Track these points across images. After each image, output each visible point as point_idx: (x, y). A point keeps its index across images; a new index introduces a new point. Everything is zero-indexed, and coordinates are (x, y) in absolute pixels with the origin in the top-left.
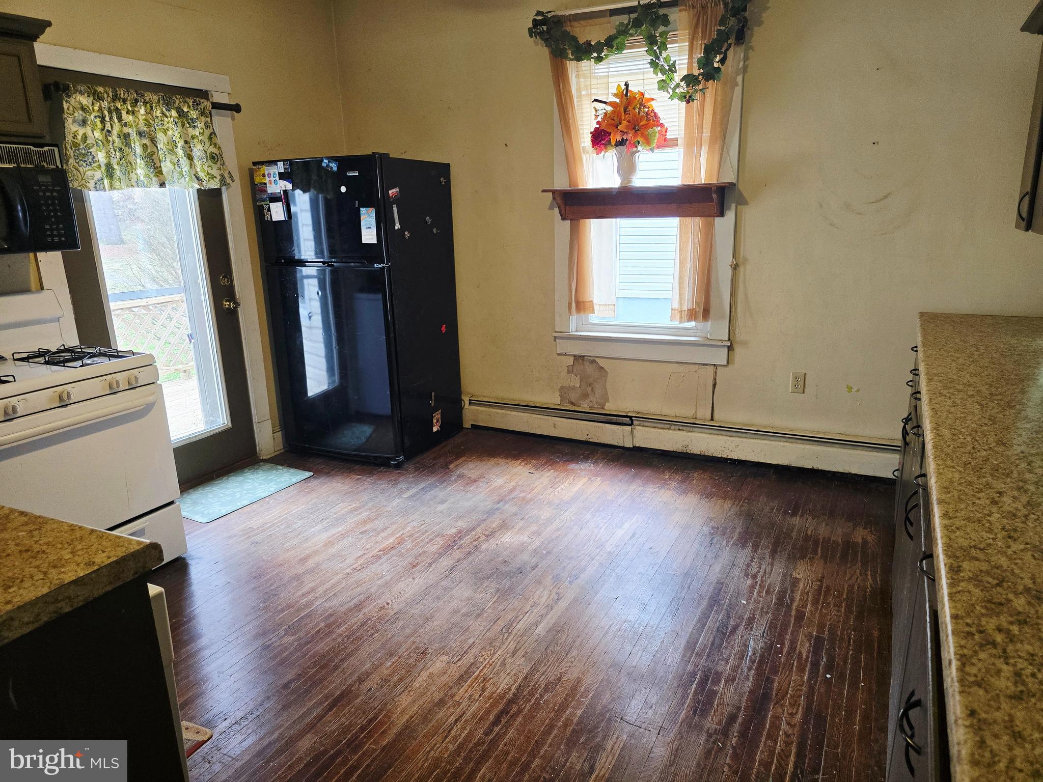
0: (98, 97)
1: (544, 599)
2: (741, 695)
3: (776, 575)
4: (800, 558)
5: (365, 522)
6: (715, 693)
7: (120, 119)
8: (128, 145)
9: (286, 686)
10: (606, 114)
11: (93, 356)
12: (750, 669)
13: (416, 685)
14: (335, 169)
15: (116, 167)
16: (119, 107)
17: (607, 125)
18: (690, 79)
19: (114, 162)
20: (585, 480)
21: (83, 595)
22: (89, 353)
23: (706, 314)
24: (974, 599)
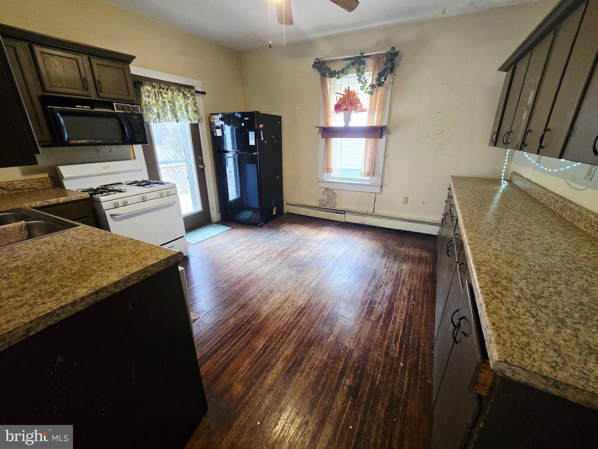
0: (154, 87)
1: (314, 274)
2: (383, 309)
3: (395, 267)
4: (404, 262)
5: (250, 246)
6: (374, 308)
7: (162, 96)
8: (165, 106)
9: (224, 301)
10: (340, 98)
11: (154, 183)
12: (386, 300)
13: (269, 302)
14: (240, 117)
15: (160, 114)
16: (161, 91)
17: (341, 102)
18: (372, 86)
19: (160, 112)
20: (327, 233)
21: (155, 270)
22: (152, 183)
23: (374, 174)
24: (487, 280)
